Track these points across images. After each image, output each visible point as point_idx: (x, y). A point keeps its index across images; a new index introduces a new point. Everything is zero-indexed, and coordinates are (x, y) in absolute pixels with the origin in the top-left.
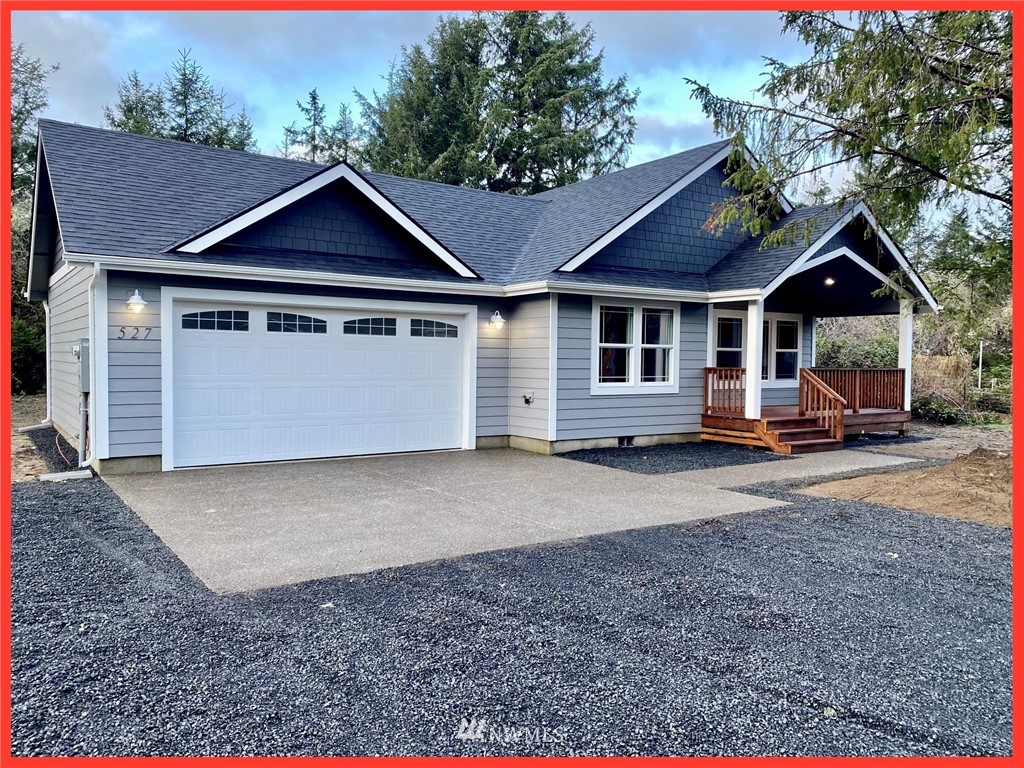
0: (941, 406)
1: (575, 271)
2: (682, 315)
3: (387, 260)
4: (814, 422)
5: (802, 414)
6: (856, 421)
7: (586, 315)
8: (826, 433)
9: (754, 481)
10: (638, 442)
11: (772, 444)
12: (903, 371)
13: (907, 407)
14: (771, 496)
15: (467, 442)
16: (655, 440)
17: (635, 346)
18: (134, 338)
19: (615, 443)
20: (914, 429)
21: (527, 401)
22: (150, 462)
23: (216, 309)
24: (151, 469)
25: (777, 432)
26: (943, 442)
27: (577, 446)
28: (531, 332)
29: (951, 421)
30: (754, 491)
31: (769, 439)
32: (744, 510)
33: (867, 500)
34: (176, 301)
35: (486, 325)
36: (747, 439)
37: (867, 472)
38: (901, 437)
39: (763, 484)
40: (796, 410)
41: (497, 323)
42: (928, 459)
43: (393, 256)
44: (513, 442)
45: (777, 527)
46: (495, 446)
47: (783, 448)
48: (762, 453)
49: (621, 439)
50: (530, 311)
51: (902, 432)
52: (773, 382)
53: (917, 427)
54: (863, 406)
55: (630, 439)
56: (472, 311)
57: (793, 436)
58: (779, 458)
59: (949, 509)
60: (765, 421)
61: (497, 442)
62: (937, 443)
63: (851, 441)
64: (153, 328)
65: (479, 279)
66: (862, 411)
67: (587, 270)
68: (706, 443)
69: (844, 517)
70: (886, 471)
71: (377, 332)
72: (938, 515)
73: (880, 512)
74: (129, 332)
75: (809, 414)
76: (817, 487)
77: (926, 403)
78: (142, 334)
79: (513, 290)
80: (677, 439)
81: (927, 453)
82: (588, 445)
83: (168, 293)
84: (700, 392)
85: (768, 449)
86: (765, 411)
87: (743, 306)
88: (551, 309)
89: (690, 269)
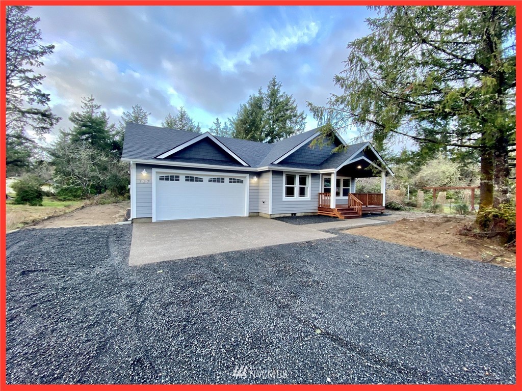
0: (395, 205)
1: (278, 164)
2: (312, 177)
3: (222, 161)
4: (353, 209)
5: (349, 207)
6: (367, 209)
7: (281, 177)
8: (356, 213)
9: (329, 228)
10: (297, 215)
11: (339, 216)
12: (382, 194)
13: (384, 205)
14: (332, 233)
15: (246, 214)
16: (303, 214)
17: (297, 186)
18: (144, 183)
19: (290, 215)
20: (385, 212)
21: (264, 202)
22: (148, 219)
23: (170, 175)
24: (149, 221)
25: (340, 212)
26: (395, 216)
27: (278, 216)
28: (265, 182)
29: (398, 209)
30: (327, 231)
31: (338, 214)
32: (322, 238)
33: (364, 236)
34: (157, 172)
35: (252, 180)
36: (331, 214)
37: (367, 226)
38: (382, 214)
39: (331, 229)
40: (347, 206)
41: (255, 179)
42: (388, 221)
43: (224, 159)
44: (260, 215)
45: (330, 245)
46: (255, 215)
47: (342, 217)
48: (335, 218)
49: (292, 214)
50: (264, 175)
51: (382, 213)
52: (341, 197)
53: (387, 211)
54: (369, 205)
55: (295, 214)
56: (248, 176)
57: (345, 214)
58: (340, 220)
59: (391, 239)
60: (336, 209)
61: (255, 214)
62: (393, 216)
63: (365, 215)
64: (150, 180)
65: (249, 166)
66: (369, 206)
67: (281, 163)
68: (319, 215)
69: (354, 242)
70: (373, 225)
71: (219, 182)
72: (387, 242)
73: (367, 240)
74: (143, 181)
75: (351, 207)
76: (349, 230)
77: (390, 204)
78: (146, 182)
79: (259, 169)
80: (310, 214)
81: (389, 219)
82: (282, 216)
83: (154, 170)
84: (318, 200)
85: (338, 217)
86: (337, 206)
87: (330, 174)
88: (270, 174)
89: (315, 163)
